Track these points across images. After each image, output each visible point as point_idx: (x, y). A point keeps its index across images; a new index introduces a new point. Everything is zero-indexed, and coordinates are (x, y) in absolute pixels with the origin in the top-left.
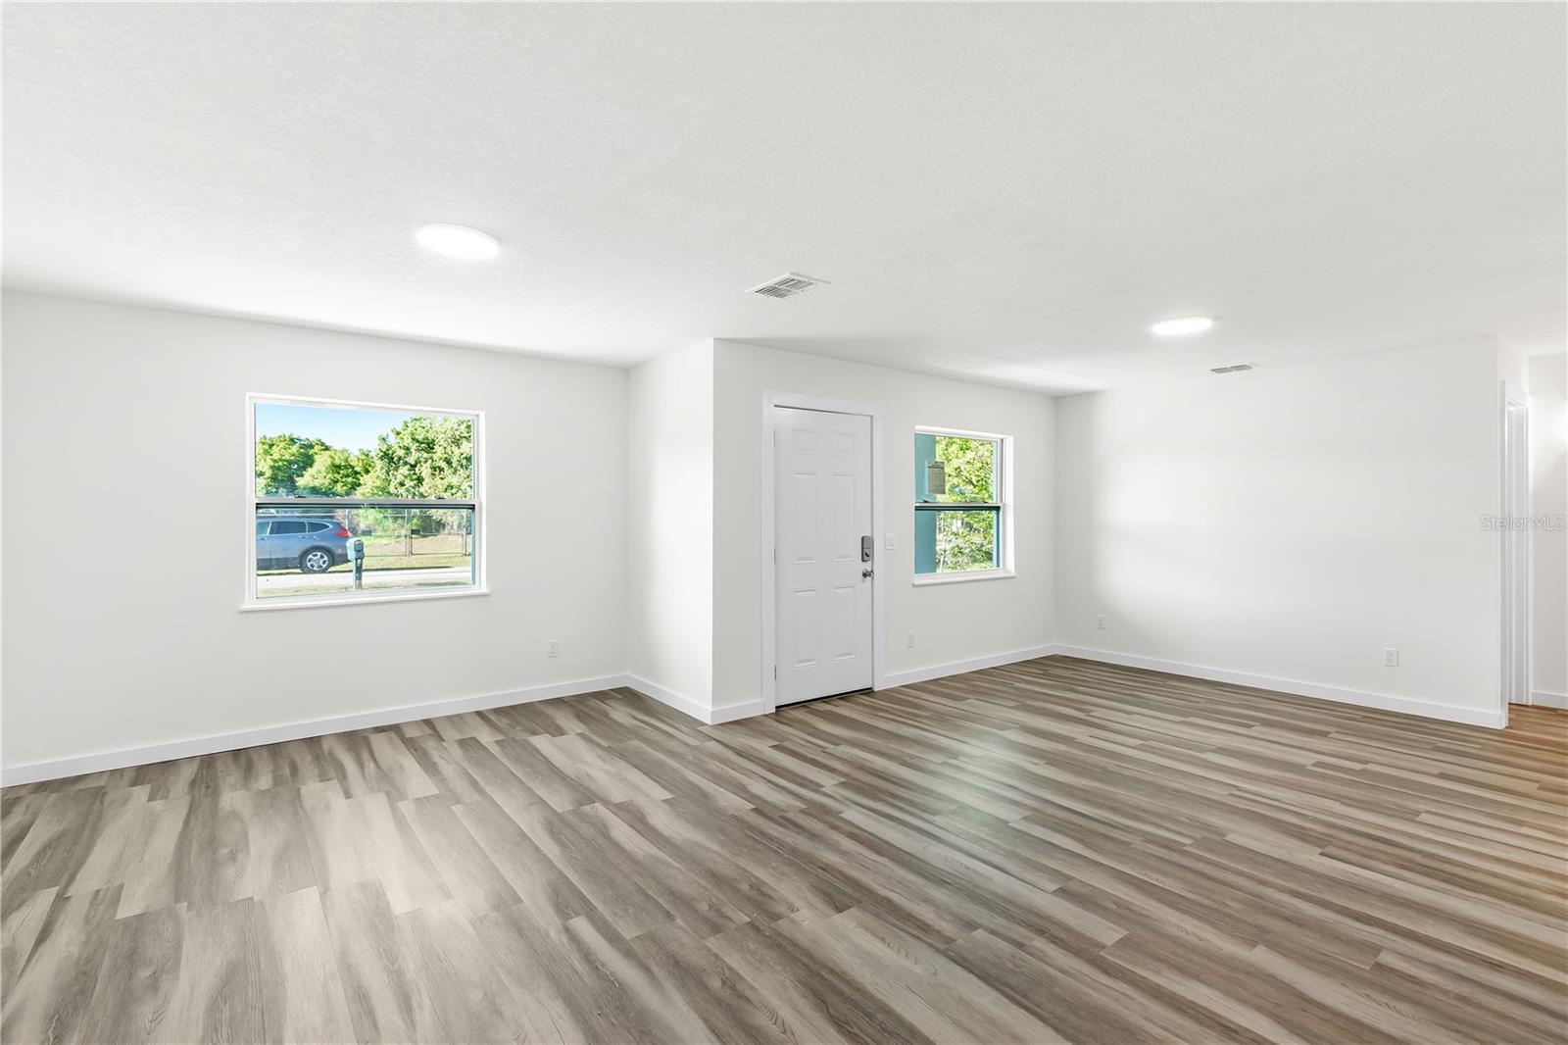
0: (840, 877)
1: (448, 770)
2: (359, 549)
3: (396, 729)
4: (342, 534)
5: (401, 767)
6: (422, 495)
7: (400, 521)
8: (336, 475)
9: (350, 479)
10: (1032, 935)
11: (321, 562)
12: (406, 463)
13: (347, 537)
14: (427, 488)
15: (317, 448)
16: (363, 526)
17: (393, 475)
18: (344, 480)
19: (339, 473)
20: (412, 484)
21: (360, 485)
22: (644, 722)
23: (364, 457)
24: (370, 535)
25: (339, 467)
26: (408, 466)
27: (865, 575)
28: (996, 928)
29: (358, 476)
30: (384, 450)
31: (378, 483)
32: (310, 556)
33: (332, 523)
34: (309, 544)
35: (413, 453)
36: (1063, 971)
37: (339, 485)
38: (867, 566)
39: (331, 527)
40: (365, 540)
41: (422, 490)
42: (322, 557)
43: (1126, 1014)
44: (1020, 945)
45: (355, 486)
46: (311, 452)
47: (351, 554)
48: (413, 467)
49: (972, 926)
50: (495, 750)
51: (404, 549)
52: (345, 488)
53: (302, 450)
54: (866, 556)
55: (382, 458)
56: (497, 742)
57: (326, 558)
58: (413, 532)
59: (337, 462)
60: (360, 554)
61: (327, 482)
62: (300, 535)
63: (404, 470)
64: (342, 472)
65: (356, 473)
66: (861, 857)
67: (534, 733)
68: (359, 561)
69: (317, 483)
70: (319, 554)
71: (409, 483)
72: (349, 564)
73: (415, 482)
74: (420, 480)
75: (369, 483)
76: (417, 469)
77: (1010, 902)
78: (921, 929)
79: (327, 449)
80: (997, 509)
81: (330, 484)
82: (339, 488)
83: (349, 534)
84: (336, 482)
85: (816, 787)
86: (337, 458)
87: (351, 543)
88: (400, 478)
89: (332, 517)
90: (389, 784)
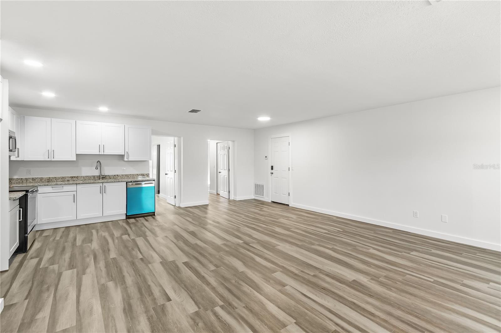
0: (363, 292)
10: (298, 274)
28: (308, 275)
36: (293, 267)
43: (283, 261)
44: (302, 271)
49: (314, 276)
66: (360, 301)
77: (302, 282)
78: (328, 275)
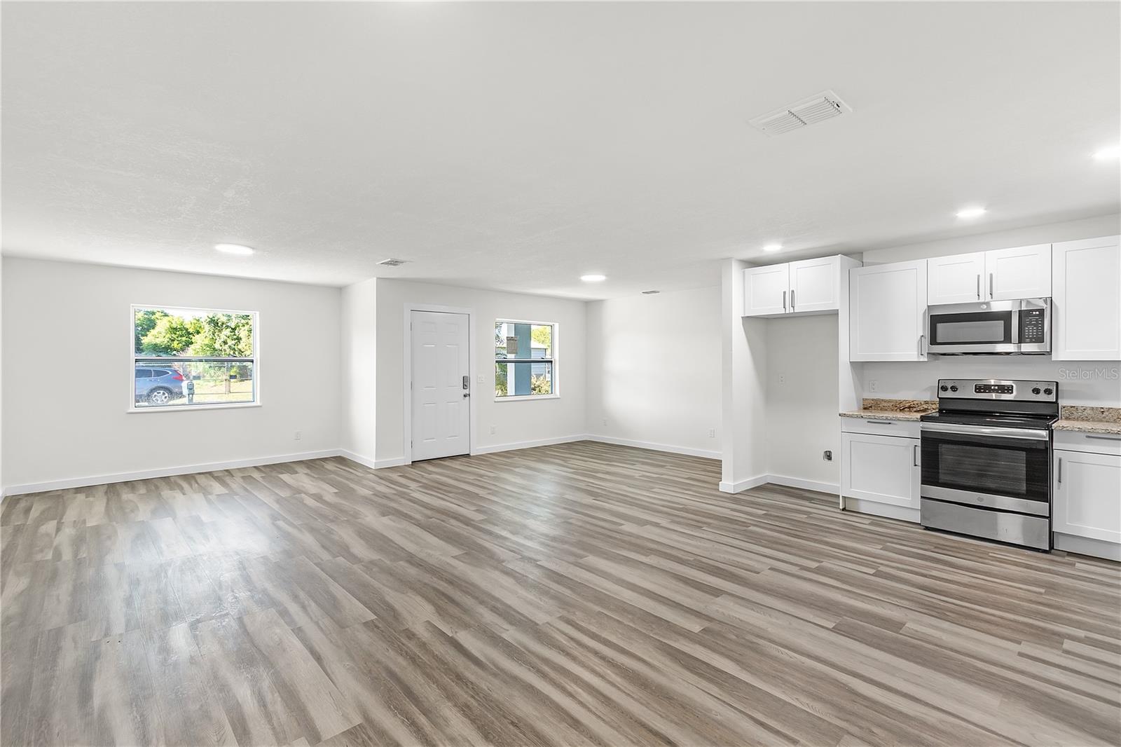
1: (234, 486)
2: (191, 388)
3: (210, 473)
4: (179, 378)
5: (211, 486)
6: (241, 352)
7: (223, 369)
8: (173, 335)
9: (184, 339)
11: (164, 397)
12: (227, 327)
13: (183, 380)
14: (244, 346)
15: (158, 315)
16: (194, 374)
17: (218, 335)
18: (179, 339)
19: (176, 334)
20: (233, 342)
21: (192, 343)
22: (341, 469)
23: (196, 322)
24: (200, 379)
25: (175, 329)
26: (229, 330)
27: (465, 396)
29: (191, 336)
30: (211, 317)
31: (207, 341)
32: (156, 393)
33: (171, 370)
34: (155, 385)
35: (234, 319)
37: (176, 342)
38: (466, 392)
39: (170, 373)
40: (194, 382)
41: (240, 347)
42: (164, 394)
45: (189, 343)
46: (153, 317)
47: (185, 391)
48: (234, 330)
50: (260, 480)
51: (224, 390)
52: (180, 345)
53: (146, 316)
54: (465, 387)
55: (209, 323)
56: (262, 477)
57: (167, 395)
58: (232, 377)
59: (174, 326)
60: (192, 391)
61: (166, 340)
62: (148, 379)
63: (227, 332)
64: (178, 333)
65: (189, 333)
67: (282, 473)
68: (191, 396)
69: (158, 341)
70: (162, 392)
71: (230, 342)
72: (184, 399)
73: (236, 341)
74: (239, 339)
75: (200, 340)
76: (236, 332)
79: (166, 315)
80: (551, 362)
81: (168, 342)
82: (175, 344)
83: (184, 378)
84: (173, 341)
85: (407, 487)
86: (173, 322)
87: (185, 384)
88: (223, 337)
89: (170, 366)
90: (205, 491)
